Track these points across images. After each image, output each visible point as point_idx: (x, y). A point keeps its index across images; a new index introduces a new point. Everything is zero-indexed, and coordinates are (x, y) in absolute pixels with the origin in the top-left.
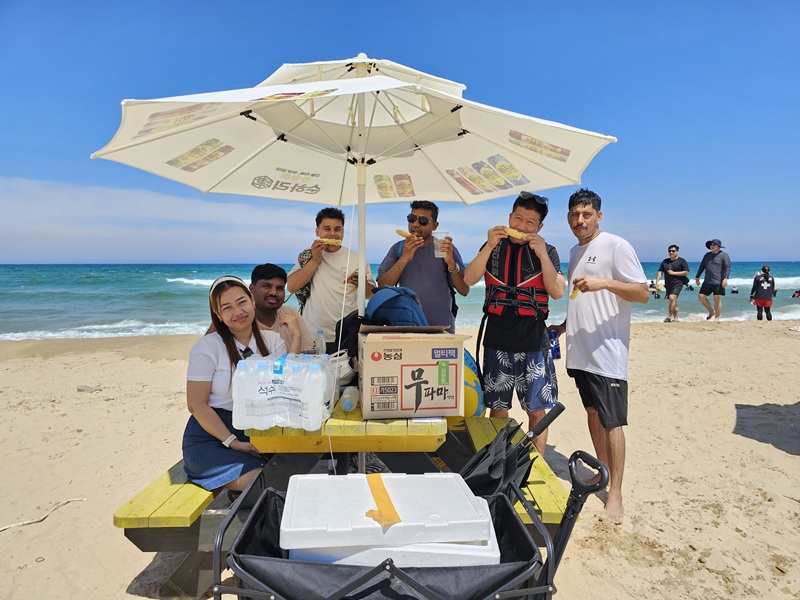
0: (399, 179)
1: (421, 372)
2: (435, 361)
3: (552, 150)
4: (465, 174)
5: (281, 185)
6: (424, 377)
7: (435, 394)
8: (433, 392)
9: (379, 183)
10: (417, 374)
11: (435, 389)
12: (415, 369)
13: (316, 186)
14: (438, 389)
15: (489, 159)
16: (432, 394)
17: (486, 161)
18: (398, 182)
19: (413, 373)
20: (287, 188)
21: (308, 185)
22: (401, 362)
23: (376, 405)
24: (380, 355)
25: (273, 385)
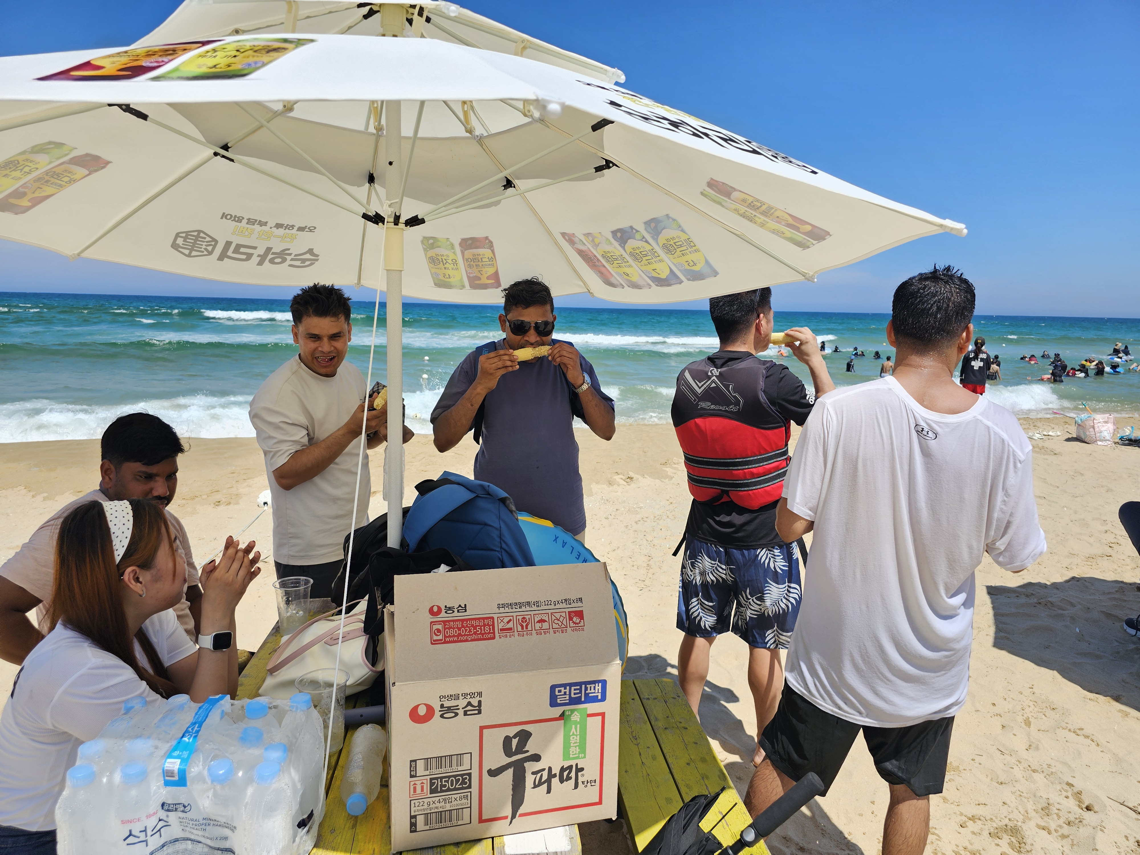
0: (470, 247)
1: (524, 736)
2: (557, 711)
3: (789, 226)
4: (596, 246)
5: (237, 250)
6: (531, 747)
7: (555, 781)
8: (551, 776)
9: (432, 253)
10: (515, 742)
11: (556, 770)
12: (511, 731)
13: (310, 251)
14: (563, 770)
15: (647, 223)
16: (549, 781)
17: (640, 227)
18: (469, 253)
19: (507, 740)
20: (249, 256)
21: (294, 251)
22: (477, 721)
23: (420, 821)
24: (430, 710)
25: (162, 814)
